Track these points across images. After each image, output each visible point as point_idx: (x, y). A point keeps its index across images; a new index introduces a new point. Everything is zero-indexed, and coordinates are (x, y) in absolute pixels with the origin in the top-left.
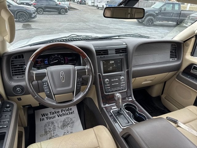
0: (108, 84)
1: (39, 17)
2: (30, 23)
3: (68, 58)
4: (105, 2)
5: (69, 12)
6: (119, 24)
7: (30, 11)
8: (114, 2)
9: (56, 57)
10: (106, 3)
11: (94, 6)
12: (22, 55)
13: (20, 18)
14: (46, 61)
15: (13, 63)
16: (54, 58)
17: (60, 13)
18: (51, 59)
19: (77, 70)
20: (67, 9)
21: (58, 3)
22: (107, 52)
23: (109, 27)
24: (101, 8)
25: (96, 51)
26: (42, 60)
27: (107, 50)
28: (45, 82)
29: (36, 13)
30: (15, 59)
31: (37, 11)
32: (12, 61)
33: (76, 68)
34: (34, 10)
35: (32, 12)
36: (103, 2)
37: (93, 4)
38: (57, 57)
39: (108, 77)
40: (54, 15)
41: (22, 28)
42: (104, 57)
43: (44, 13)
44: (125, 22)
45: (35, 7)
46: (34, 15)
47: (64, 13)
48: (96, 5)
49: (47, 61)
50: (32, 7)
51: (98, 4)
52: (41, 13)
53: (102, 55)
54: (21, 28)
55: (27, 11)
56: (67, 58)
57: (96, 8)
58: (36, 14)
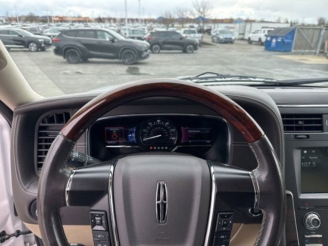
0: (317, 232)
1: (153, 58)
2: (138, 66)
3: (189, 131)
4: (264, 32)
5: (200, 51)
6: (291, 69)
7: (141, 47)
8: (281, 32)
9: (158, 126)
10: (266, 33)
11: (243, 39)
12: (65, 113)
13: (125, 58)
14: (131, 133)
15: (46, 135)
16: (154, 127)
17: (185, 51)
18: (144, 130)
19: (217, 181)
20: (197, 44)
21: (184, 35)
22: (321, 122)
23: (273, 73)
24: (256, 42)
25: (283, 116)
26: (121, 130)
27: (320, 115)
28: (100, 216)
29: (149, 51)
30: (48, 123)
31: (151, 48)
32: (41, 128)
33: (215, 173)
34: (147, 47)
35: (143, 49)
36: (260, 32)
37: (241, 36)
38: (160, 126)
39: (316, 207)
40: (175, 55)
41: (126, 73)
42: (308, 136)
43: (161, 51)
44: (304, 66)
45: (150, 43)
46: (145, 54)
47: (191, 52)
48: (246, 37)
49: (134, 135)
50: (145, 42)
51: (251, 35)
52: (157, 51)
53: (300, 129)
54: (124, 72)
55: (137, 48)
56: (187, 130)
57: (246, 42)
58: (149, 53)
